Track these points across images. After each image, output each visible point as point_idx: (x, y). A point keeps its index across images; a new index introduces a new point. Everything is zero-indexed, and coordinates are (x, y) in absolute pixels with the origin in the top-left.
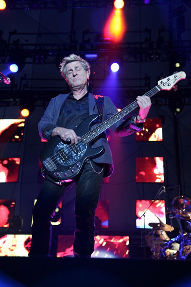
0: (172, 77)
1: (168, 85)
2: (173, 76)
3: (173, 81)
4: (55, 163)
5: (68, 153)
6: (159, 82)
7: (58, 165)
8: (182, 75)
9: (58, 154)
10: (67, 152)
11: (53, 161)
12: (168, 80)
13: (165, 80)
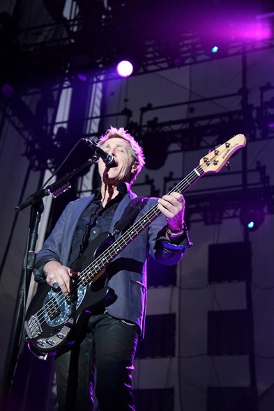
0: (222, 148)
1: (216, 164)
2: (224, 145)
3: (223, 154)
4: (40, 322)
5: (60, 303)
6: (202, 161)
7: (44, 325)
8: (238, 140)
9: (46, 307)
10: (58, 303)
11: (39, 318)
12: (216, 154)
13: (210, 155)
